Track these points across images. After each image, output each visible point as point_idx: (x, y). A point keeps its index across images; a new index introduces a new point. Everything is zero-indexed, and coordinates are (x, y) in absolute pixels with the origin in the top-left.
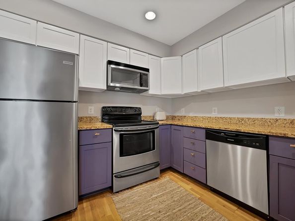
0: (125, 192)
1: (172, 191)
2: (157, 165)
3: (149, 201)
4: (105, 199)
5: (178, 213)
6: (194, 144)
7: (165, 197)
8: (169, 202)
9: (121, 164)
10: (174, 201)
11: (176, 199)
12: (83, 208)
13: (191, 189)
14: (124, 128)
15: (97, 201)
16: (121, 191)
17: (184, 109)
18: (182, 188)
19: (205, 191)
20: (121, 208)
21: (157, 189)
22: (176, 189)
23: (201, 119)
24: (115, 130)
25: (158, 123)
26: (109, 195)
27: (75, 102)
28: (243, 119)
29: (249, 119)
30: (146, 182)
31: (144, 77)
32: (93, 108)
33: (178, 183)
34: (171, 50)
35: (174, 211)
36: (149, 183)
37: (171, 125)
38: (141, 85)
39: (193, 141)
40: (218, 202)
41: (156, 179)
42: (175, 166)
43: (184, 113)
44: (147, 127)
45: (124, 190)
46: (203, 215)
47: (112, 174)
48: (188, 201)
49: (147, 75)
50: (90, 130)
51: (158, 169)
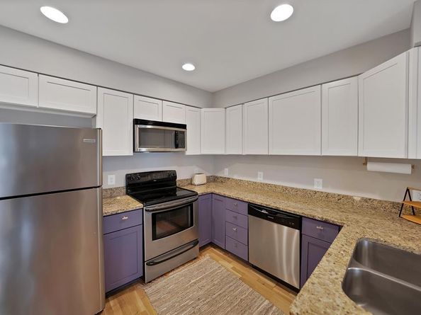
0: (159, 280)
1: (212, 273)
2: (196, 243)
3: (187, 288)
4: (135, 292)
5: (218, 299)
6: (236, 218)
7: (205, 281)
8: (209, 287)
9: (154, 248)
10: (214, 285)
11: (216, 282)
12: (111, 308)
13: (232, 268)
14: (156, 207)
15: (125, 296)
16: (154, 280)
17: (227, 169)
18: (223, 268)
20: (156, 301)
21: (195, 273)
22: (216, 270)
24: (146, 210)
25: (197, 194)
26: (140, 287)
27: (99, 187)
28: (286, 188)
29: (292, 189)
30: (183, 265)
31: (180, 136)
32: (113, 176)
33: (220, 262)
34: (212, 98)
35: (214, 296)
36: (186, 265)
37: (212, 193)
38: (177, 147)
39: (235, 214)
41: (195, 258)
42: (216, 242)
43: (227, 174)
44: (184, 201)
45: (158, 277)
46: (242, 297)
47: (144, 262)
48: (228, 283)
50: (117, 214)
51: (197, 247)
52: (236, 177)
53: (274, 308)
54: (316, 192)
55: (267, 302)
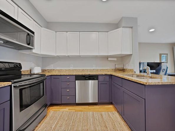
1: (61, 117)
2: (46, 106)
5: (73, 124)
7: (60, 122)
8: (65, 123)
10: (67, 120)
13: (68, 110)
17: (52, 65)
18: (64, 112)
19: (75, 107)
21: (51, 122)
22: (62, 114)
23: (65, 71)
24: (14, 87)
28: (84, 70)
29: (86, 69)
31: (31, 38)
33: (60, 110)
35: (71, 124)
37: (51, 75)
38: (29, 44)
40: (82, 108)
42: (54, 102)
46: (82, 117)
48: (72, 116)
49: (33, 37)
52: (58, 68)
53: (94, 113)
54: (94, 69)
55: (91, 113)
